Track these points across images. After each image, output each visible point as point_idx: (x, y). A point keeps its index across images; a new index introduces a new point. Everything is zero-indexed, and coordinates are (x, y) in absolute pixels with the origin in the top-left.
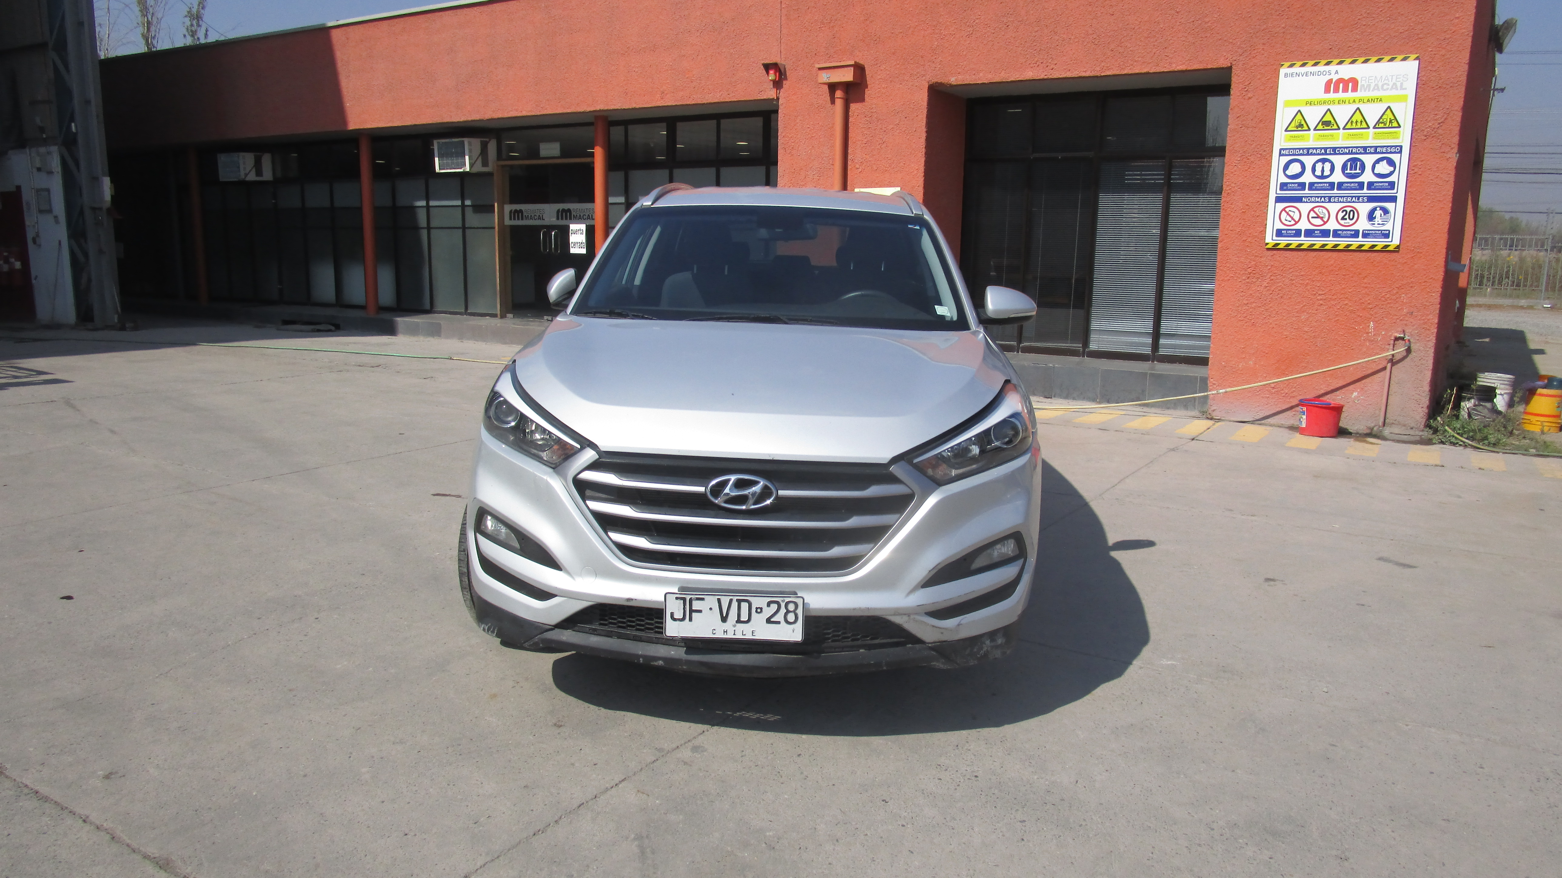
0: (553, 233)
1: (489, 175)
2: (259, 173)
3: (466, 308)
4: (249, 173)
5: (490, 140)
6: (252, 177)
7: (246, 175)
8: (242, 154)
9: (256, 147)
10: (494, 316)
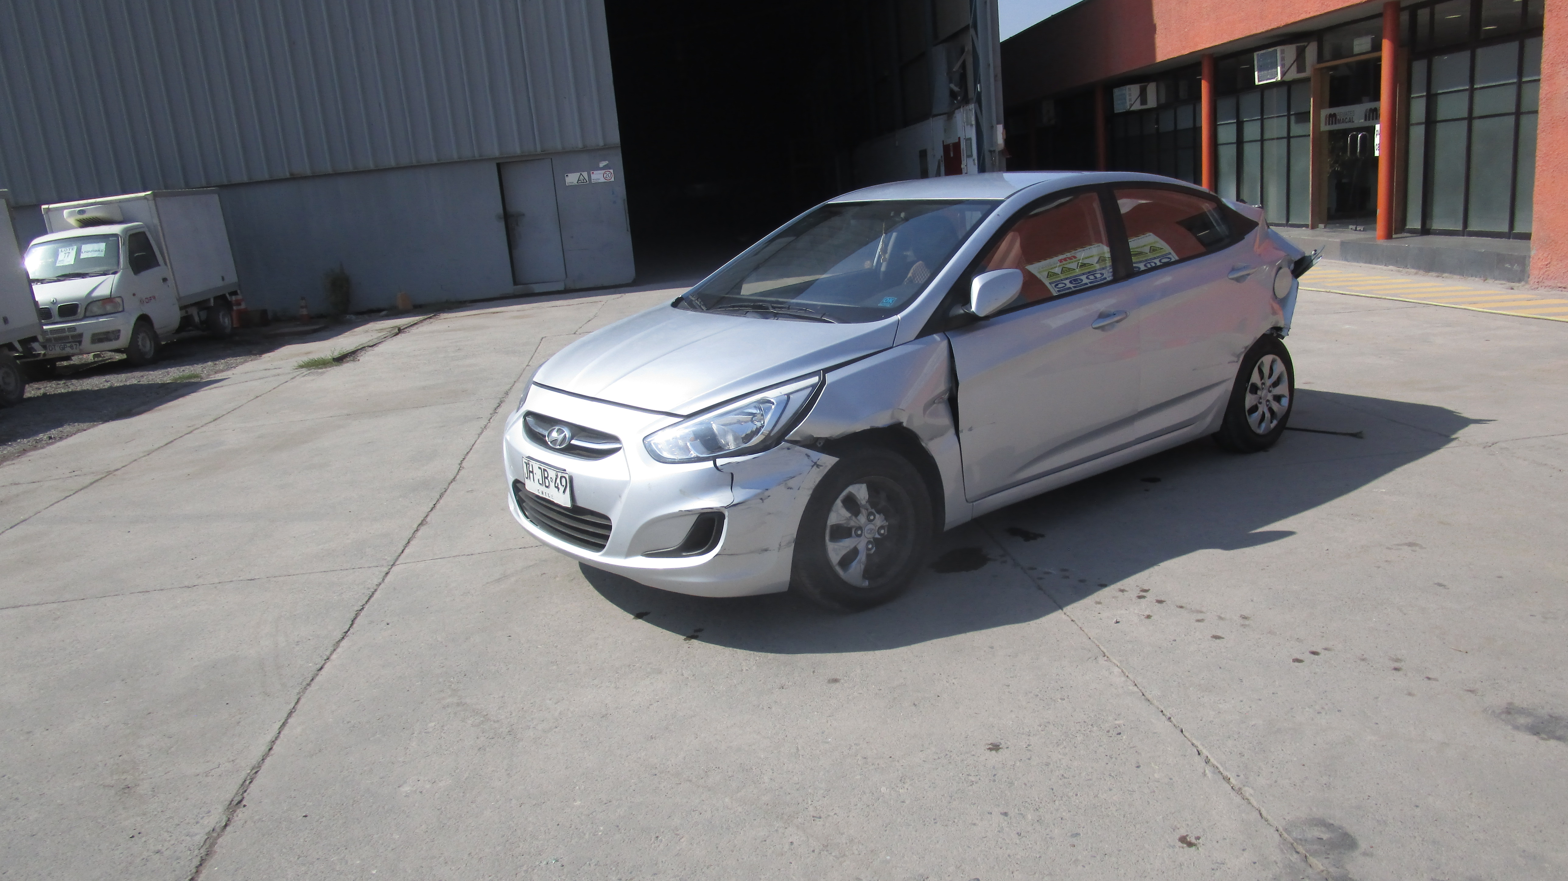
0: (1360, 136)
1: (1306, 80)
2: (1144, 101)
3: (1288, 220)
4: (1133, 104)
5: (1309, 44)
6: (1137, 107)
7: (1131, 105)
8: (1128, 87)
9: (1141, 78)
10: (1306, 226)
